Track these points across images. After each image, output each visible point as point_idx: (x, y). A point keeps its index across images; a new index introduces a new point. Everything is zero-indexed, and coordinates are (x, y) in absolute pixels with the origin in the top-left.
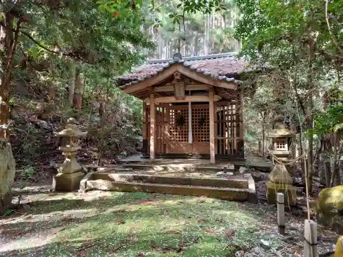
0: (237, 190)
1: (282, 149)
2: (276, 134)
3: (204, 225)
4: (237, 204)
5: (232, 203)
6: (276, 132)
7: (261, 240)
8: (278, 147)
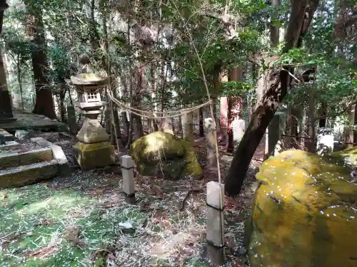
0: (40, 165)
1: (94, 100)
2: (86, 81)
3: (21, 245)
4: (45, 186)
5: (37, 186)
6: (84, 77)
7: (121, 224)
8: (89, 98)
